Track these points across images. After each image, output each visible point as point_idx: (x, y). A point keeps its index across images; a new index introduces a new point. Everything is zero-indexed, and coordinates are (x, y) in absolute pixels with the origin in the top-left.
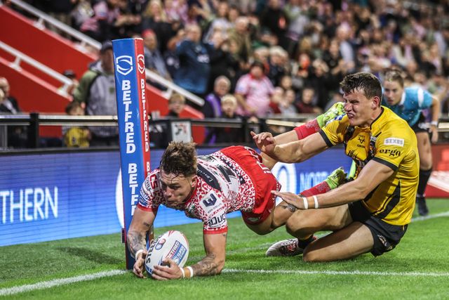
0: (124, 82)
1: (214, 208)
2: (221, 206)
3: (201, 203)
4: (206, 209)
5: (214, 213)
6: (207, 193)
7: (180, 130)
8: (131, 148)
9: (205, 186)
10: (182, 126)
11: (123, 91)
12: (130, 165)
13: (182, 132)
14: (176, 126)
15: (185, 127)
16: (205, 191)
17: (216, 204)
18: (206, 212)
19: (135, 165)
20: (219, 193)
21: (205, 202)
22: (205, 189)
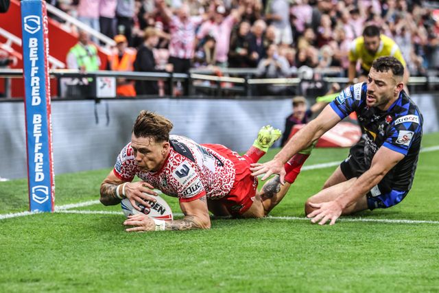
0: (31, 40)
1: (188, 179)
2: (194, 176)
3: (174, 175)
4: (181, 180)
5: (189, 183)
6: (179, 164)
7: (105, 84)
8: (36, 101)
9: (178, 158)
10: (107, 80)
11: (30, 48)
12: (35, 116)
13: (106, 87)
14: (102, 81)
15: (110, 82)
16: (177, 162)
17: (190, 174)
18: (181, 183)
19: (40, 116)
20: (193, 163)
21: (177, 172)
22: (177, 160)
